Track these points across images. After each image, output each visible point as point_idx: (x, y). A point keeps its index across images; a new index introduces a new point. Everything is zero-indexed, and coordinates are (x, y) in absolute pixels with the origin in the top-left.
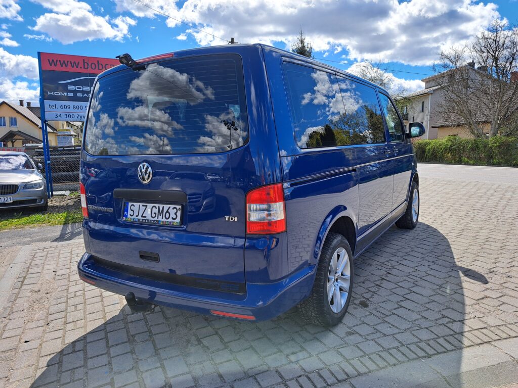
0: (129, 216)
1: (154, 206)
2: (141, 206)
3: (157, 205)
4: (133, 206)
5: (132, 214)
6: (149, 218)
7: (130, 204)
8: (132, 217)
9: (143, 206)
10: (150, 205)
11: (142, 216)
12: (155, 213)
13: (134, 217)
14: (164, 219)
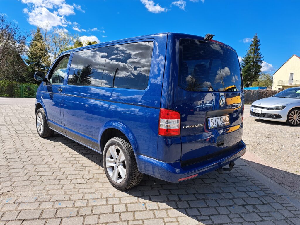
0: (211, 126)
1: (221, 118)
2: (216, 119)
3: (222, 117)
4: (212, 120)
5: (213, 124)
6: (220, 124)
7: (210, 119)
8: (213, 126)
9: (217, 118)
10: (219, 117)
11: (218, 124)
12: (222, 121)
13: (214, 125)
14: (226, 123)
